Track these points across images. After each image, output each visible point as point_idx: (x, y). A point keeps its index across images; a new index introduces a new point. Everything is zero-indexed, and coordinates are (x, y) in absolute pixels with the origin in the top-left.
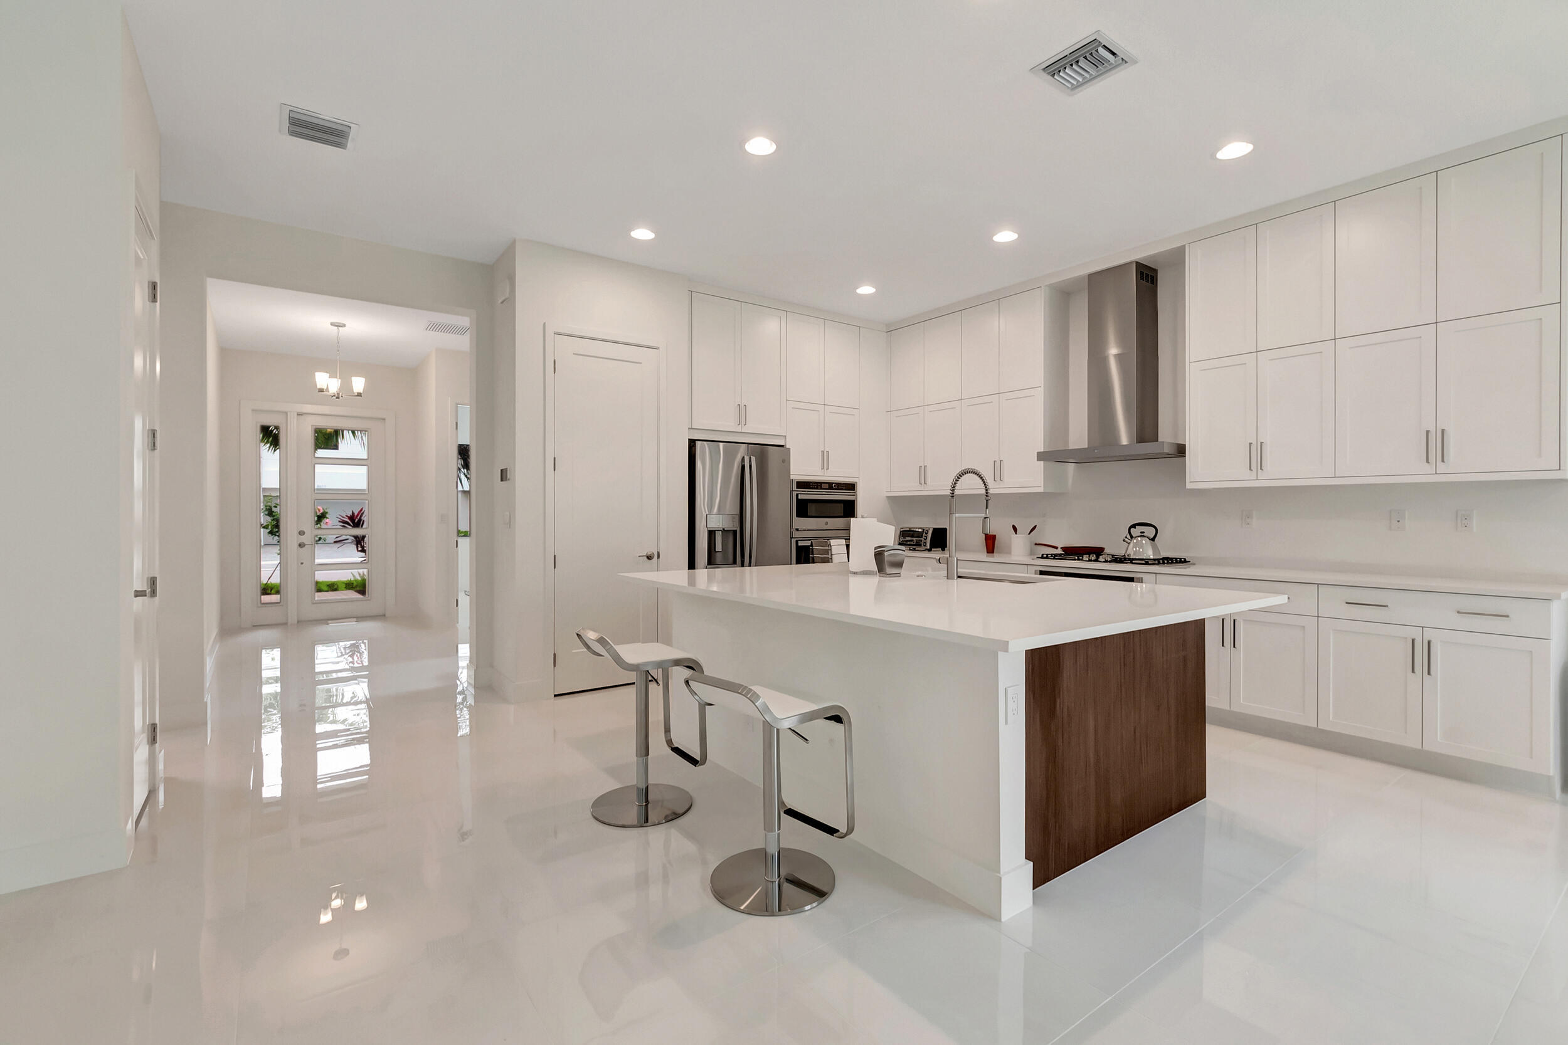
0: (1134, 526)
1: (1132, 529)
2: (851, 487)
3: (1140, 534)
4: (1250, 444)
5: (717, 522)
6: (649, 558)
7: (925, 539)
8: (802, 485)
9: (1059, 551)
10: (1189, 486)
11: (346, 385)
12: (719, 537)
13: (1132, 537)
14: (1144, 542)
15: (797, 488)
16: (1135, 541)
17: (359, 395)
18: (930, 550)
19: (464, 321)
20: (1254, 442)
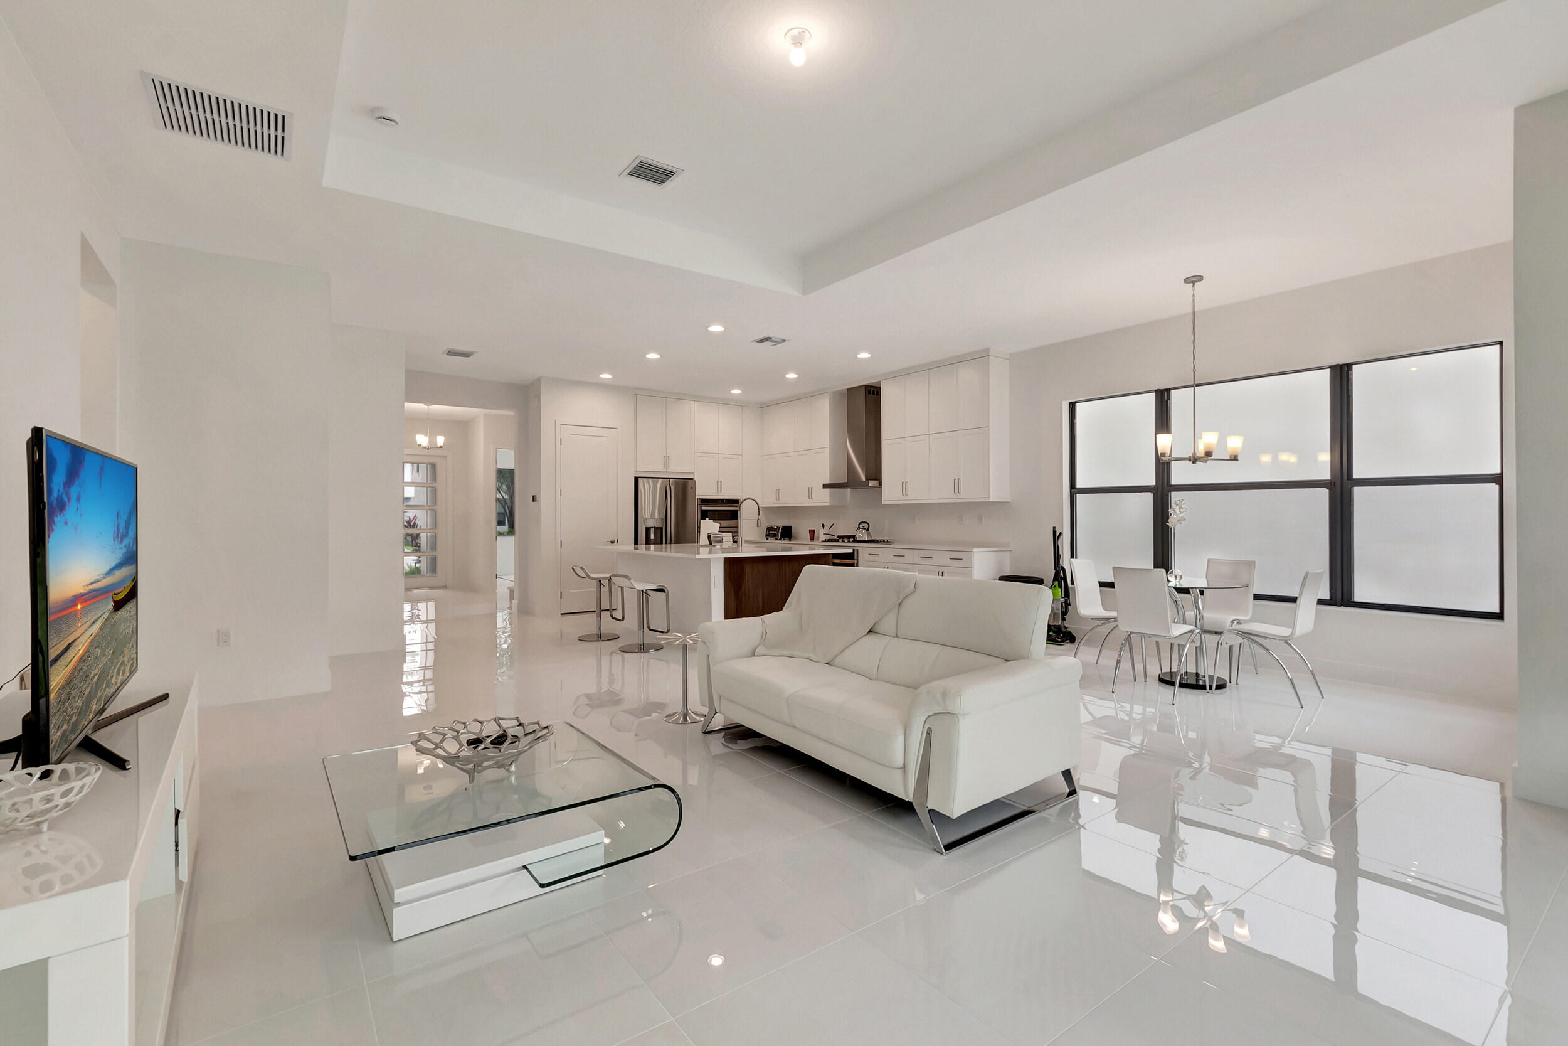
0: (860, 523)
1: (860, 525)
2: (734, 502)
3: (863, 527)
5: (651, 523)
6: (612, 542)
7: (778, 533)
8: (704, 501)
9: (836, 538)
10: (883, 503)
11: (432, 441)
12: (652, 531)
13: (859, 528)
14: (864, 531)
15: (702, 503)
16: (861, 530)
17: (441, 447)
18: (780, 539)
19: (511, 413)
20: (904, 482)
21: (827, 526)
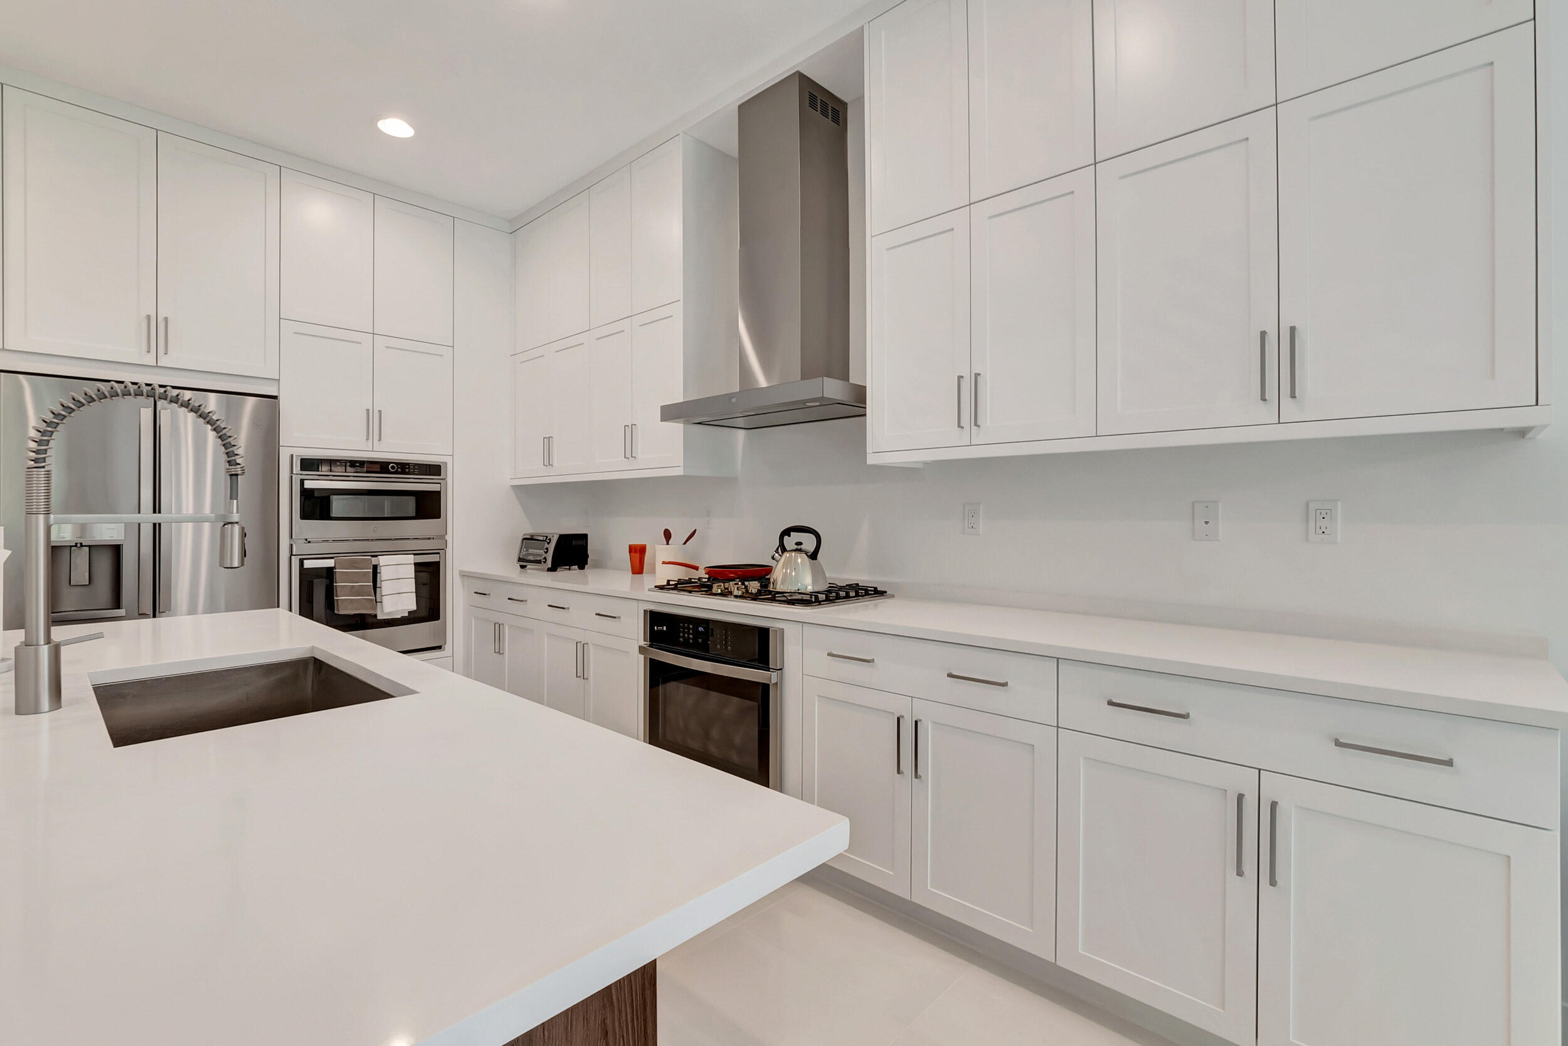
0: (787, 532)
1: (786, 537)
2: (434, 470)
3: (796, 547)
4: (960, 378)
7: (546, 553)
9: (702, 574)
10: (871, 460)
13: (784, 550)
14: (799, 560)
15: (301, 470)
16: (788, 555)
18: (553, 569)
20: (966, 374)
21: (678, 537)
